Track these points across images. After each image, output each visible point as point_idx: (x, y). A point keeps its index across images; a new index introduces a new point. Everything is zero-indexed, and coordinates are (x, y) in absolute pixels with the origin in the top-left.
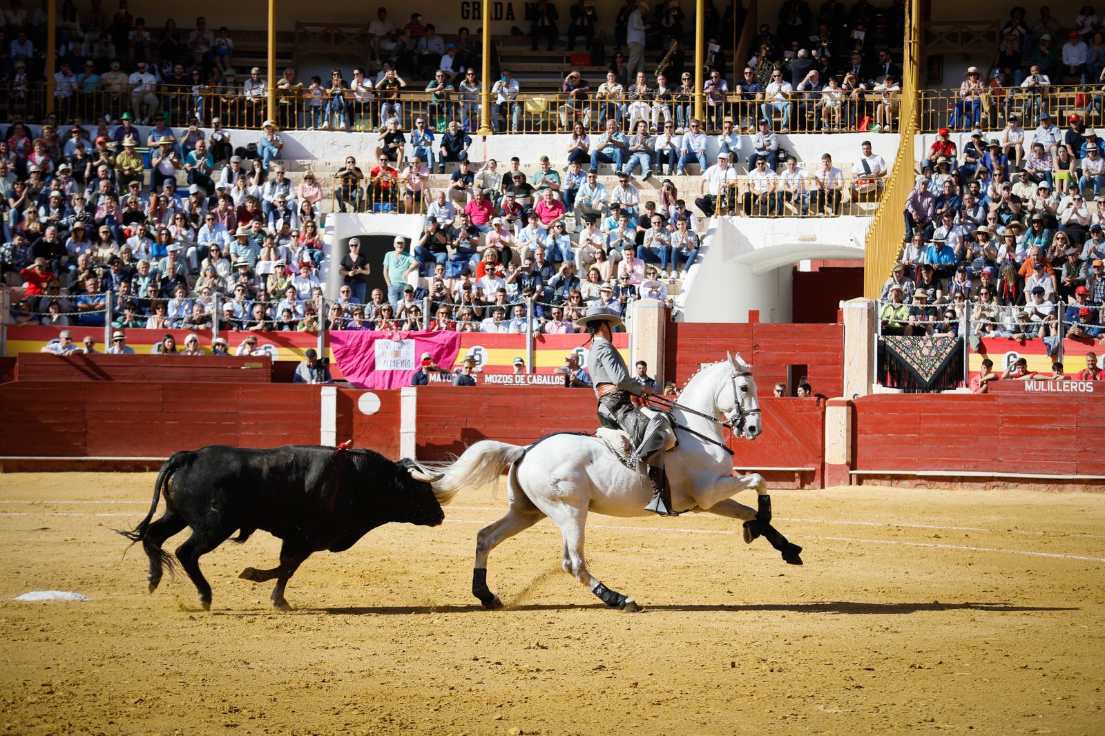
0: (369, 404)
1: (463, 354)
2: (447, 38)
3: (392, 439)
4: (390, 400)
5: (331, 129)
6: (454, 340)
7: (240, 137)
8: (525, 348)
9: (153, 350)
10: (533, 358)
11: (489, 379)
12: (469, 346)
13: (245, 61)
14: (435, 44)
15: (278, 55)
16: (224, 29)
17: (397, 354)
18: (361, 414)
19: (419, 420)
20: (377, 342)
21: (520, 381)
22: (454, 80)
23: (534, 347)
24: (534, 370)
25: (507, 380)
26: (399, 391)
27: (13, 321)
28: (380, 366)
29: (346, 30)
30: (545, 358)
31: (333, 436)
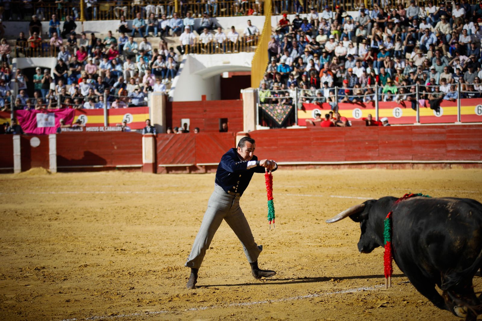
0: (35, 142)
3: (46, 158)
4: (45, 141)
5: (13, 20)
6: (72, 113)
8: (103, 115)
10: (108, 119)
11: (88, 129)
12: (79, 115)
17: (47, 120)
18: (32, 147)
19: (58, 148)
20: (38, 114)
21: (102, 130)
23: (108, 114)
24: (108, 125)
25: (96, 129)
26: (48, 136)
28: (39, 126)
30: (114, 119)
31: (19, 157)
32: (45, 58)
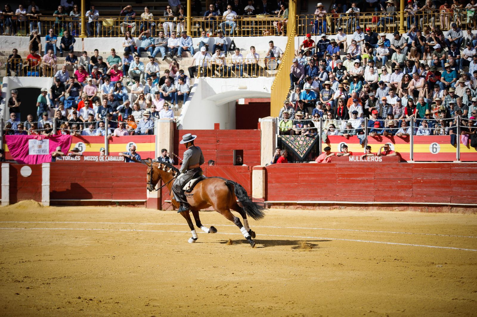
0: (26, 172)
1: (74, 146)
3: (38, 189)
4: (37, 170)
6: (69, 139)
8: (104, 142)
10: (108, 147)
11: (86, 158)
12: (76, 142)
17: (40, 146)
18: (22, 177)
19: (51, 179)
20: (30, 141)
21: (102, 159)
23: (108, 143)
25: (95, 159)
26: (41, 165)
28: (31, 153)
30: (114, 148)
31: (8, 188)
32: (39, 78)
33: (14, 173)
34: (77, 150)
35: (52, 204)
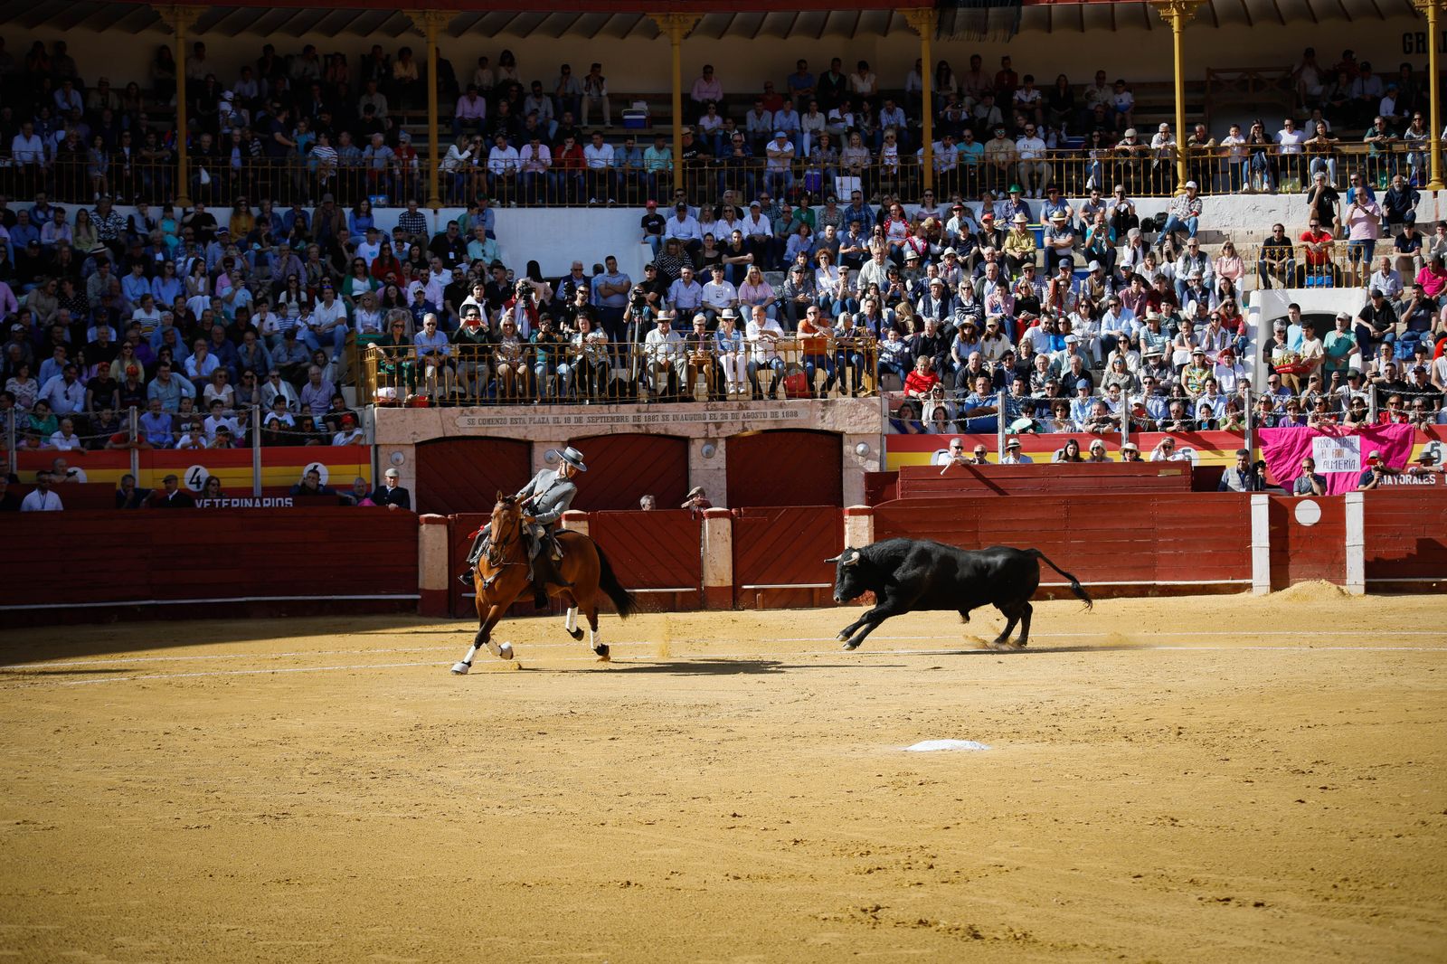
0: (1308, 513)
1: (1419, 450)
2: (1386, 78)
3: (1336, 554)
5: (1252, 191)
6: (1406, 434)
7: (1146, 207)
9: (1054, 458)
13: (1149, 118)
14: (1373, 86)
15: (1187, 109)
16: (1121, 82)
17: (1339, 453)
19: (1367, 531)
20: (1315, 440)
22: (1396, 126)
26: (1343, 497)
27: (894, 431)
28: (1320, 468)
29: (1265, 75)
31: (1266, 552)
32: (1334, 289)
33: (1280, 516)
34: (1427, 460)
35: (1370, 589)
